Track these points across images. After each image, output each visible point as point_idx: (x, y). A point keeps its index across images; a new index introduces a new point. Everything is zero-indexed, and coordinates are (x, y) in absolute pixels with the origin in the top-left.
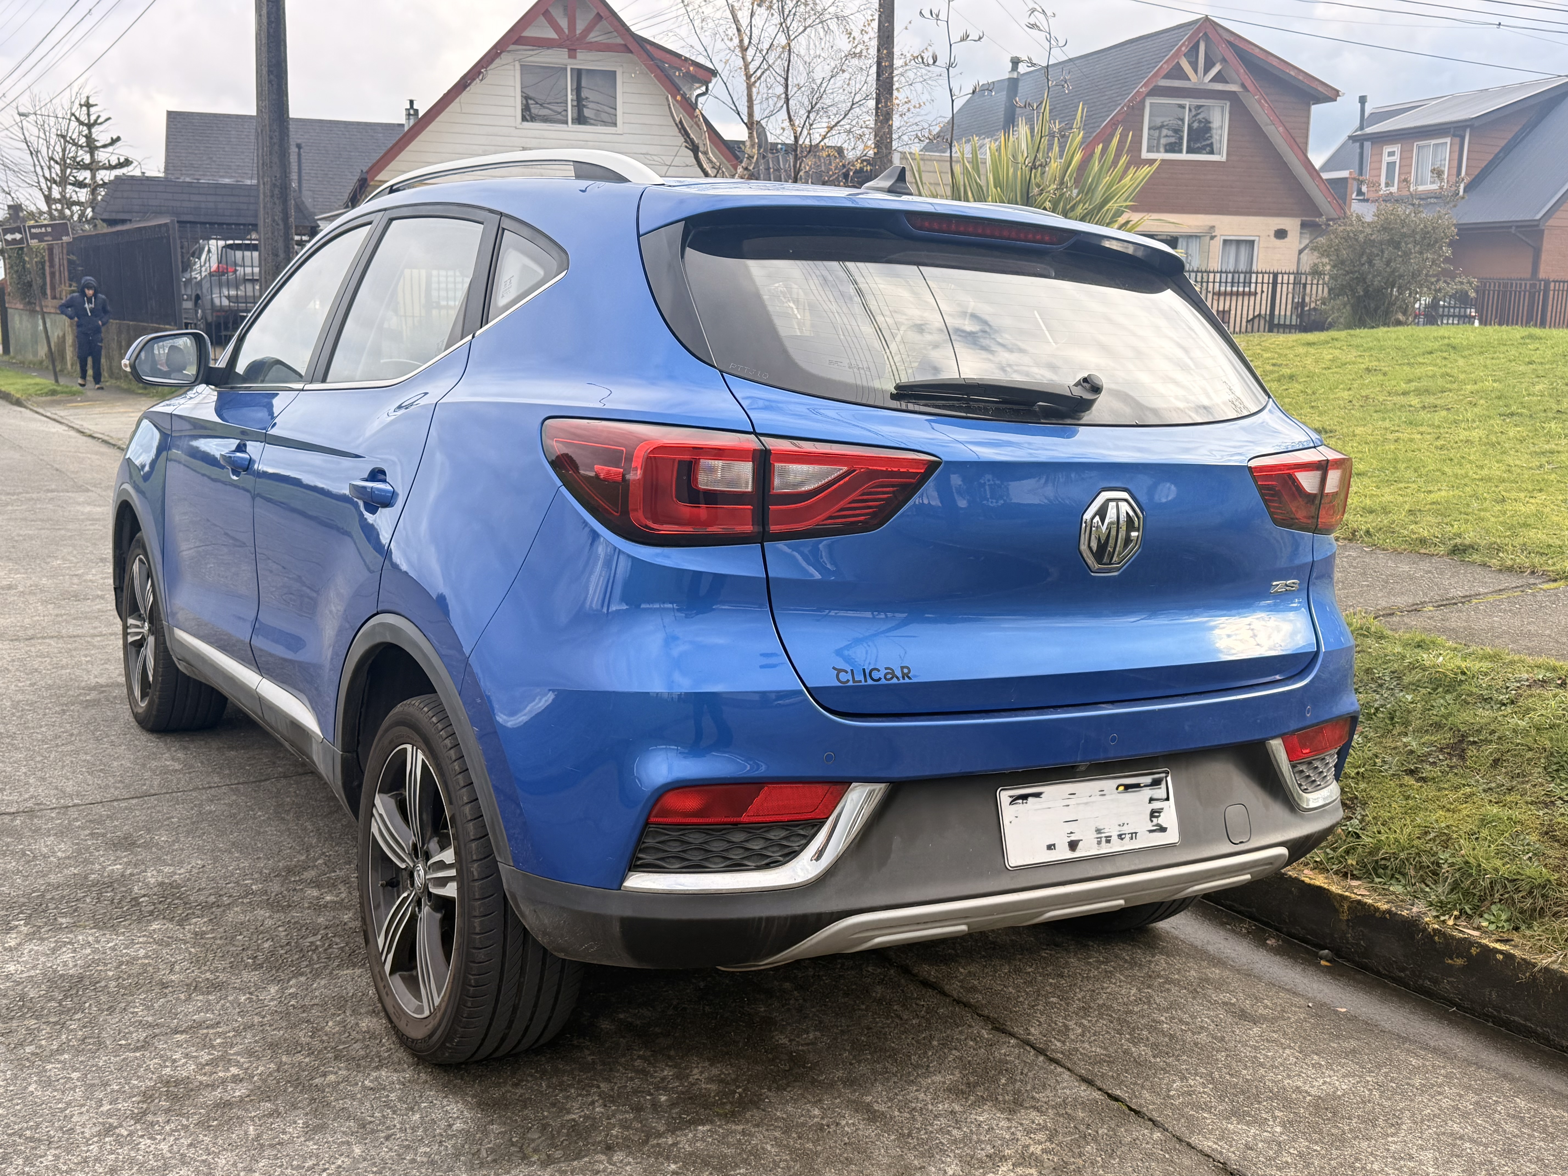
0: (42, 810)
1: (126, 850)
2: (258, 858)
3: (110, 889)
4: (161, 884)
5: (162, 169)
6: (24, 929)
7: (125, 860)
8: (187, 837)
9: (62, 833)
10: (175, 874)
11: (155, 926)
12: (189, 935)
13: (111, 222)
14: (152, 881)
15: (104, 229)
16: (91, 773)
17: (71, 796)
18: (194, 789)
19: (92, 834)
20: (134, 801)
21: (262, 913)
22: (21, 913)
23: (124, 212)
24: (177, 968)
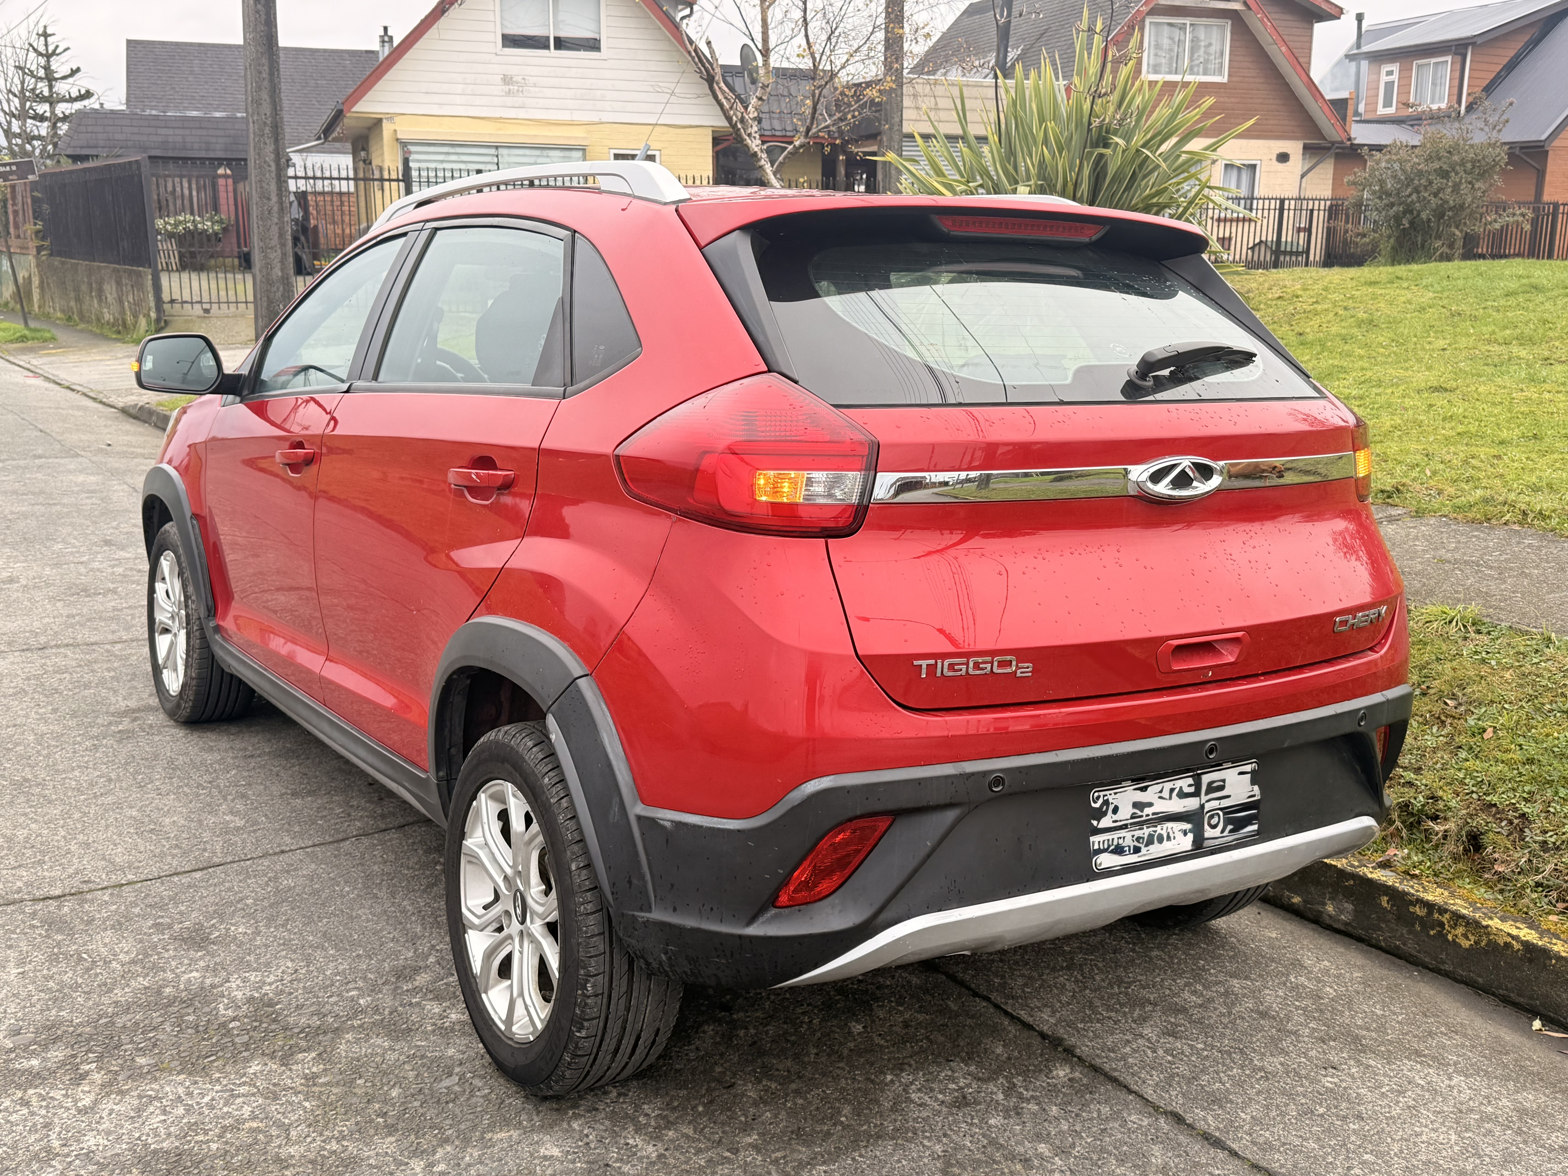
0: (90, 891)
1: (201, 948)
2: (358, 956)
3: (191, 1010)
4: (250, 1000)
5: (124, 101)
6: (97, 1077)
7: (202, 964)
8: (268, 926)
9: (120, 924)
10: (264, 983)
11: (255, 1067)
12: (299, 1081)
13: (75, 158)
14: (239, 995)
15: (67, 165)
16: (140, 834)
17: (122, 869)
18: (265, 855)
19: (155, 925)
20: (198, 875)
21: (381, 1042)
22: (90, 1051)
23: (89, 147)
24: (293, 1133)
